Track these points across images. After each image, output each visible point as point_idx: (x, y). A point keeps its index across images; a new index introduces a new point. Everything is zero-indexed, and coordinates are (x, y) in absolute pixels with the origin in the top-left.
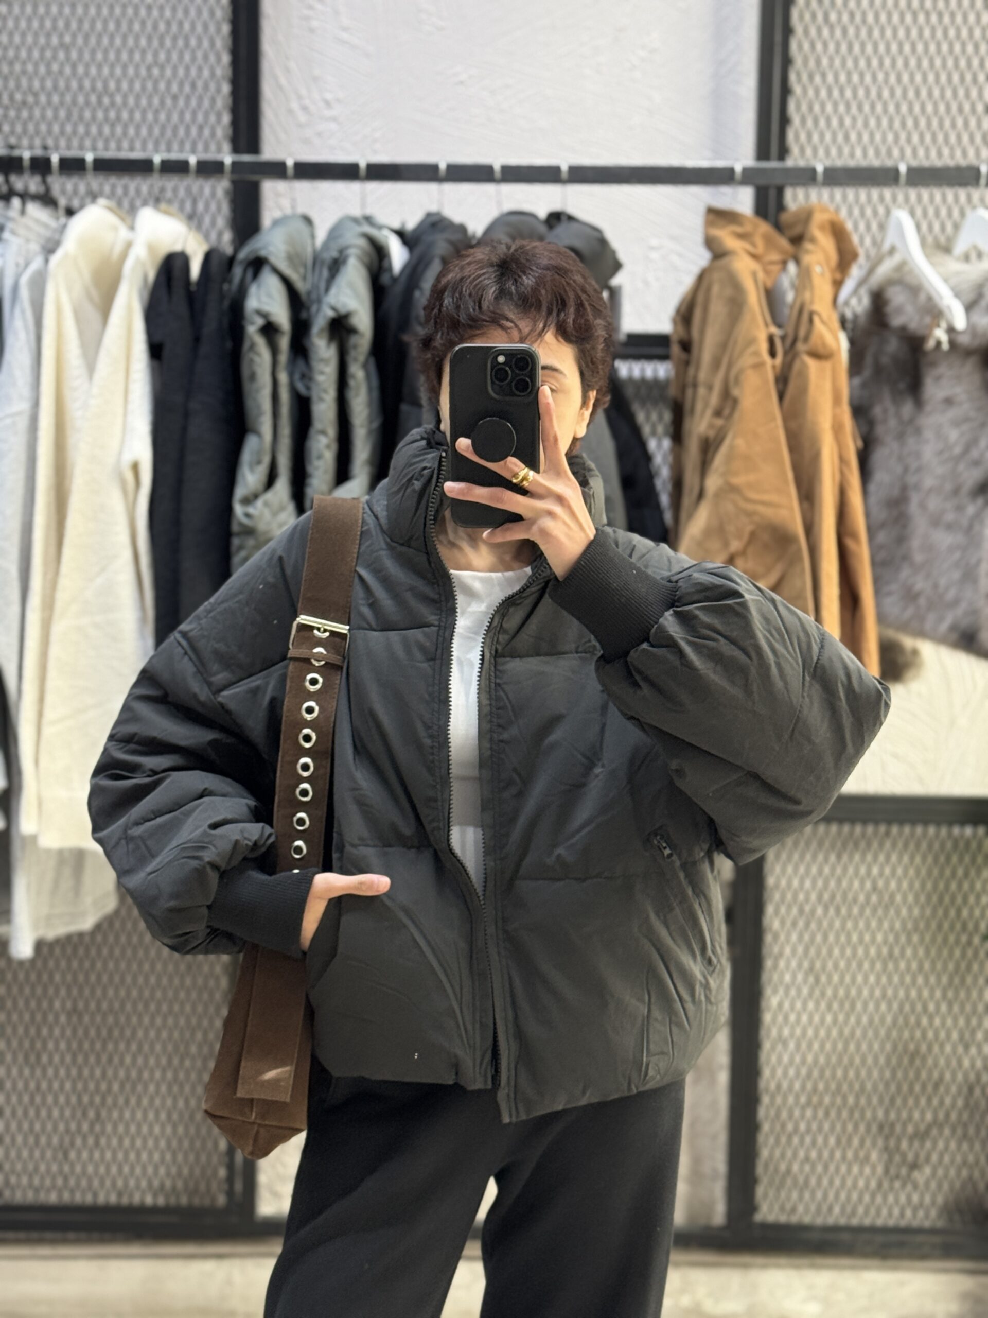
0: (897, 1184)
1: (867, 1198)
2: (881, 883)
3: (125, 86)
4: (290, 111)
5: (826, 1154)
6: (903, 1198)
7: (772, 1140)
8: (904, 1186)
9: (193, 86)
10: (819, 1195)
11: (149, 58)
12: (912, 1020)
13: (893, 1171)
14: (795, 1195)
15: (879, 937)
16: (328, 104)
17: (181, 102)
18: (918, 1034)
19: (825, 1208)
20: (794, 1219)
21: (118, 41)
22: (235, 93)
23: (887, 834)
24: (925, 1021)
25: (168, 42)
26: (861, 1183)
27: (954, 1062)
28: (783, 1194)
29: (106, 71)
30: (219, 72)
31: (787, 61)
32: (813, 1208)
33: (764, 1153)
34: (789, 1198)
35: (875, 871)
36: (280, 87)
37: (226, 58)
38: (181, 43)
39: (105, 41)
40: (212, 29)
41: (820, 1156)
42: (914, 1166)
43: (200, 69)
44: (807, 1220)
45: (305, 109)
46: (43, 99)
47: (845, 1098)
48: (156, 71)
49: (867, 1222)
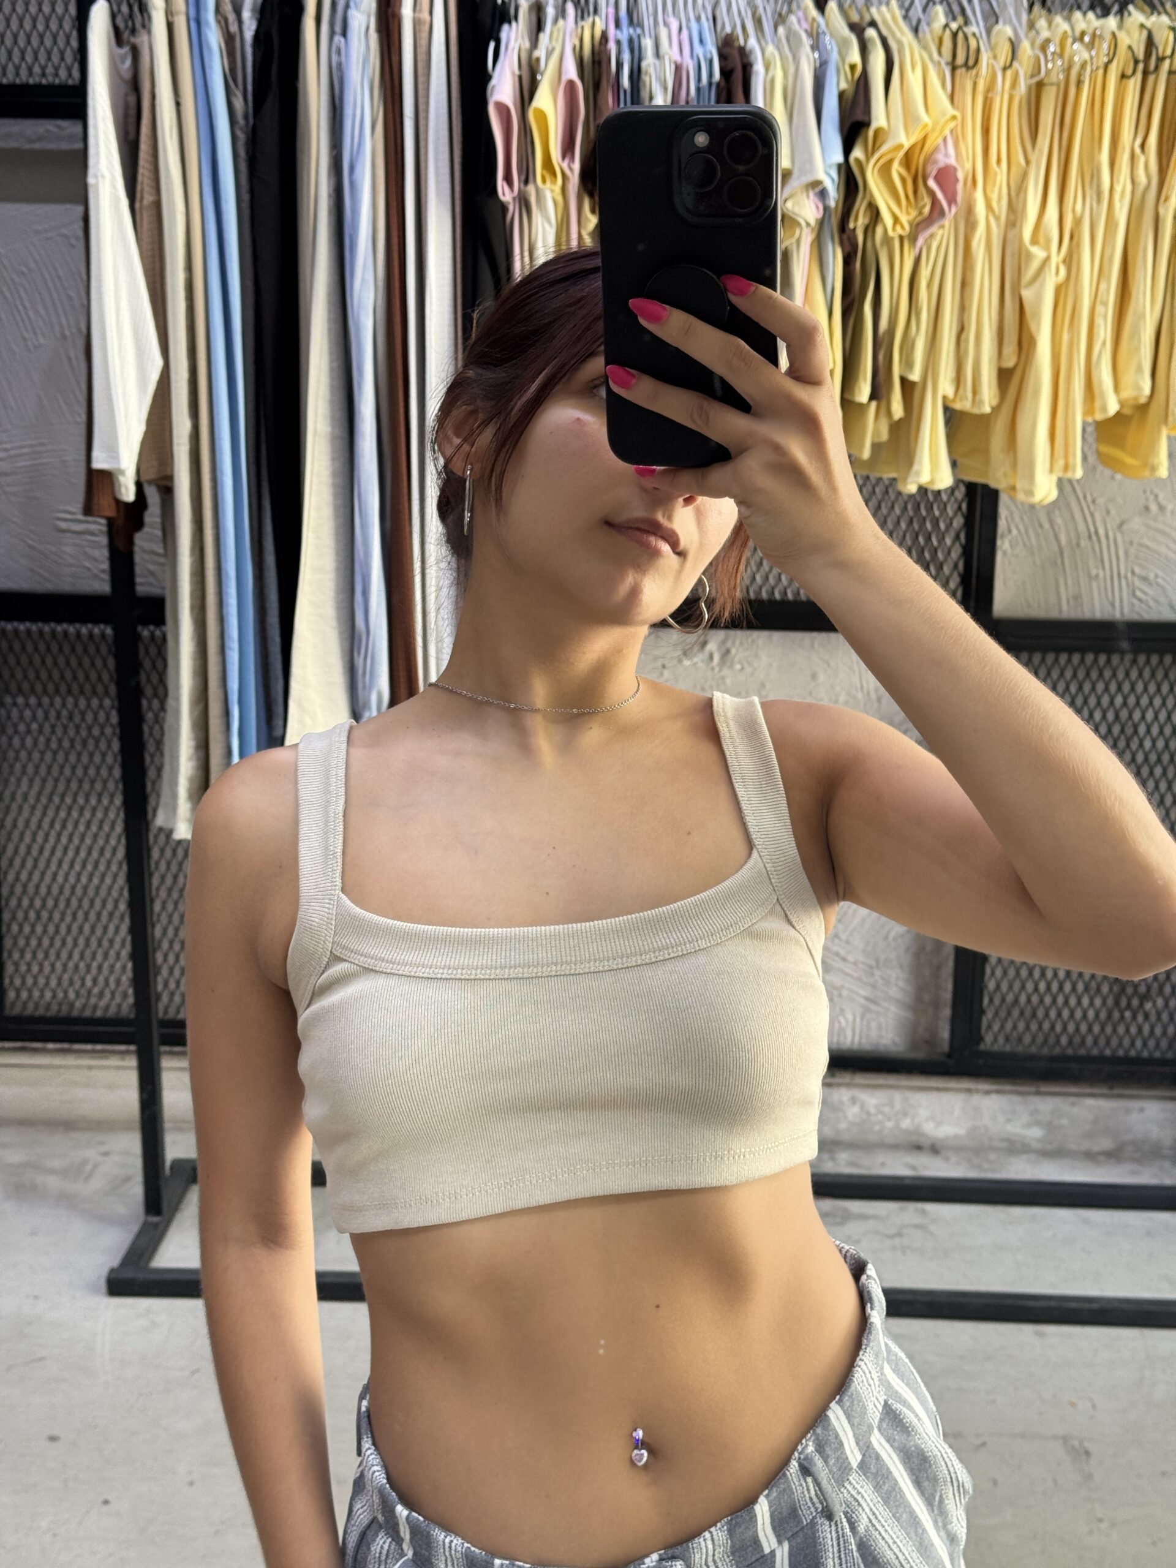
0: (1128, 1014)
1: (1096, 1029)
5: (1055, 987)
6: (1133, 1030)
8: (1134, 1017)
10: (1046, 1026)
13: (1124, 1002)
14: (1021, 1026)
19: (1052, 1040)
20: (1020, 1049)
26: (1091, 1014)
28: (1009, 1025)
32: (1040, 1038)
33: (991, 985)
34: (1015, 1027)
41: (1049, 988)
42: (1144, 998)
44: (1034, 1050)
49: (1095, 1052)
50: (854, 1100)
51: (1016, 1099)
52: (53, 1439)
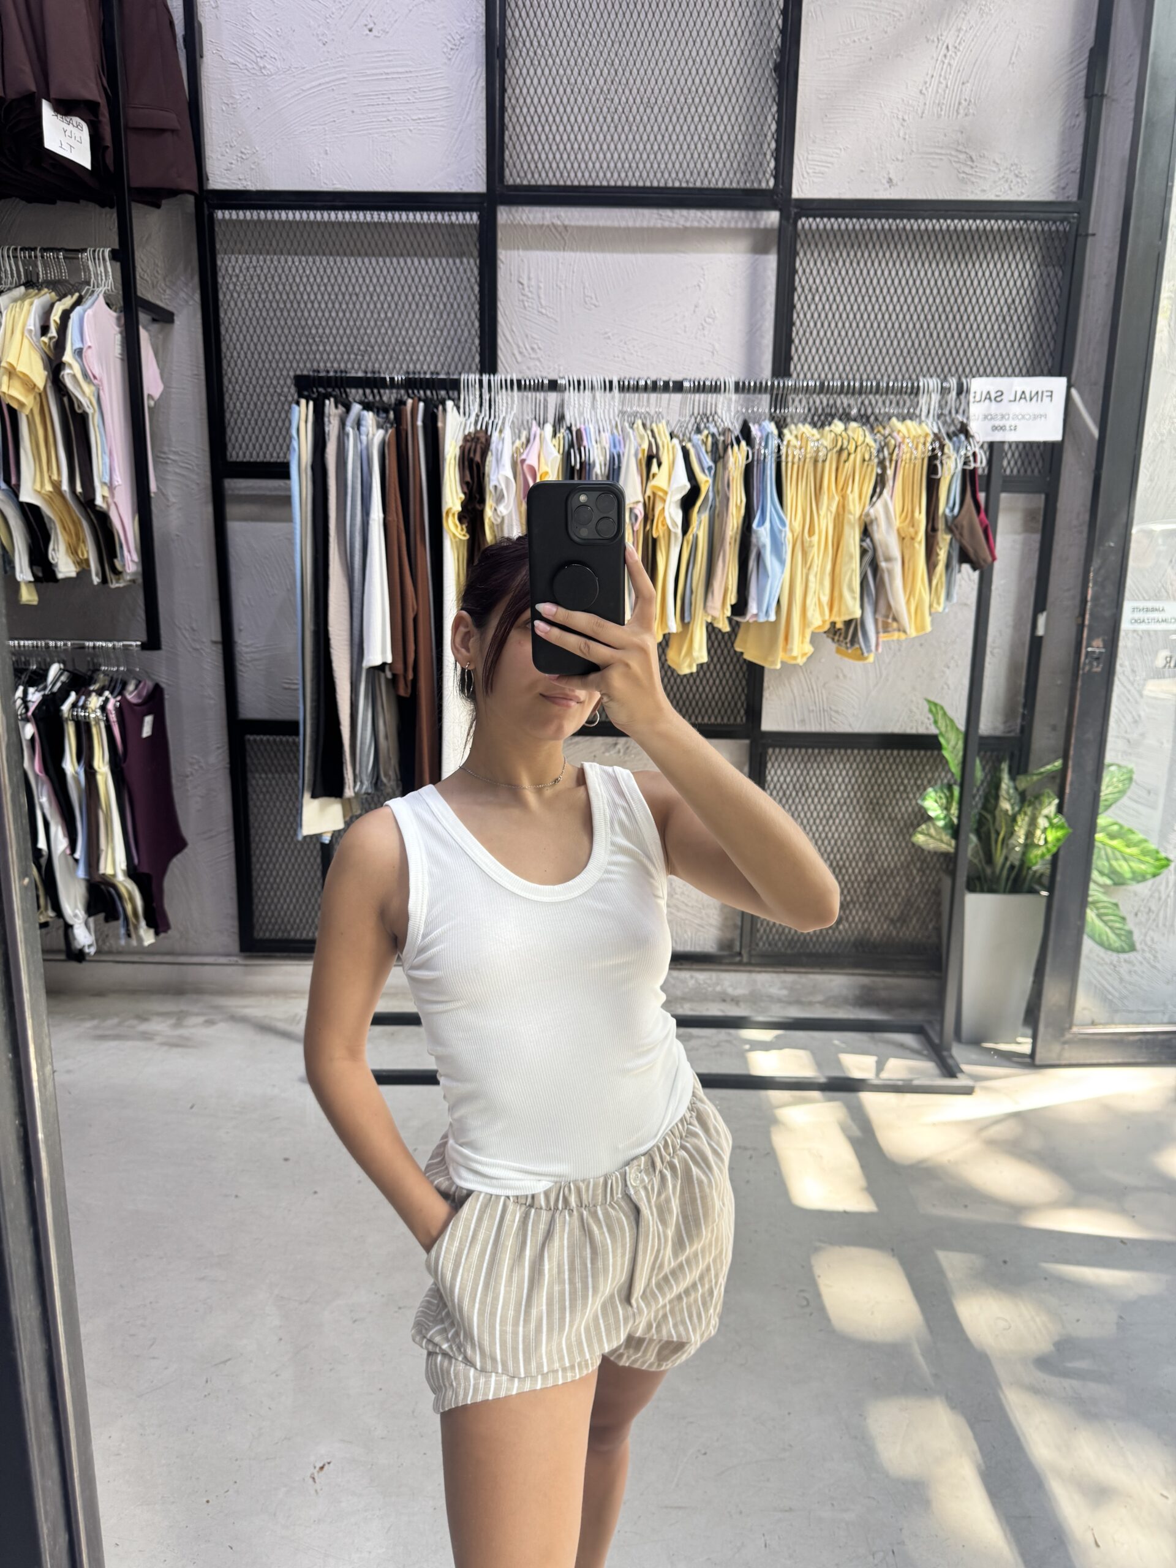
2: (827, 779)
3: (421, 341)
4: (514, 355)
9: (459, 341)
11: (435, 325)
12: (842, 849)
15: (825, 807)
16: (533, 349)
17: (452, 350)
18: (845, 856)
20: (777, 950)
21: (417, 316)
22: (482, 343)
23: (832, 753)
24: (848, 850)
25: (445, 316)
27: (863, 871)
28: (771, 937)
29: (411, 332)
30: (473, 332)
31: (791, 324)
35: (824, 772)
36: (508, 341)
37: (477, 324)
38: (452, 316)
39: (410, 315)
40: (469, 306)
43: (463, 331)
44: (784, 950)
45: (521, 353)
46: (376, 348)
48: (438, 332)
50: (692, 977)
51: (774, 975)
52: (286, 1160)
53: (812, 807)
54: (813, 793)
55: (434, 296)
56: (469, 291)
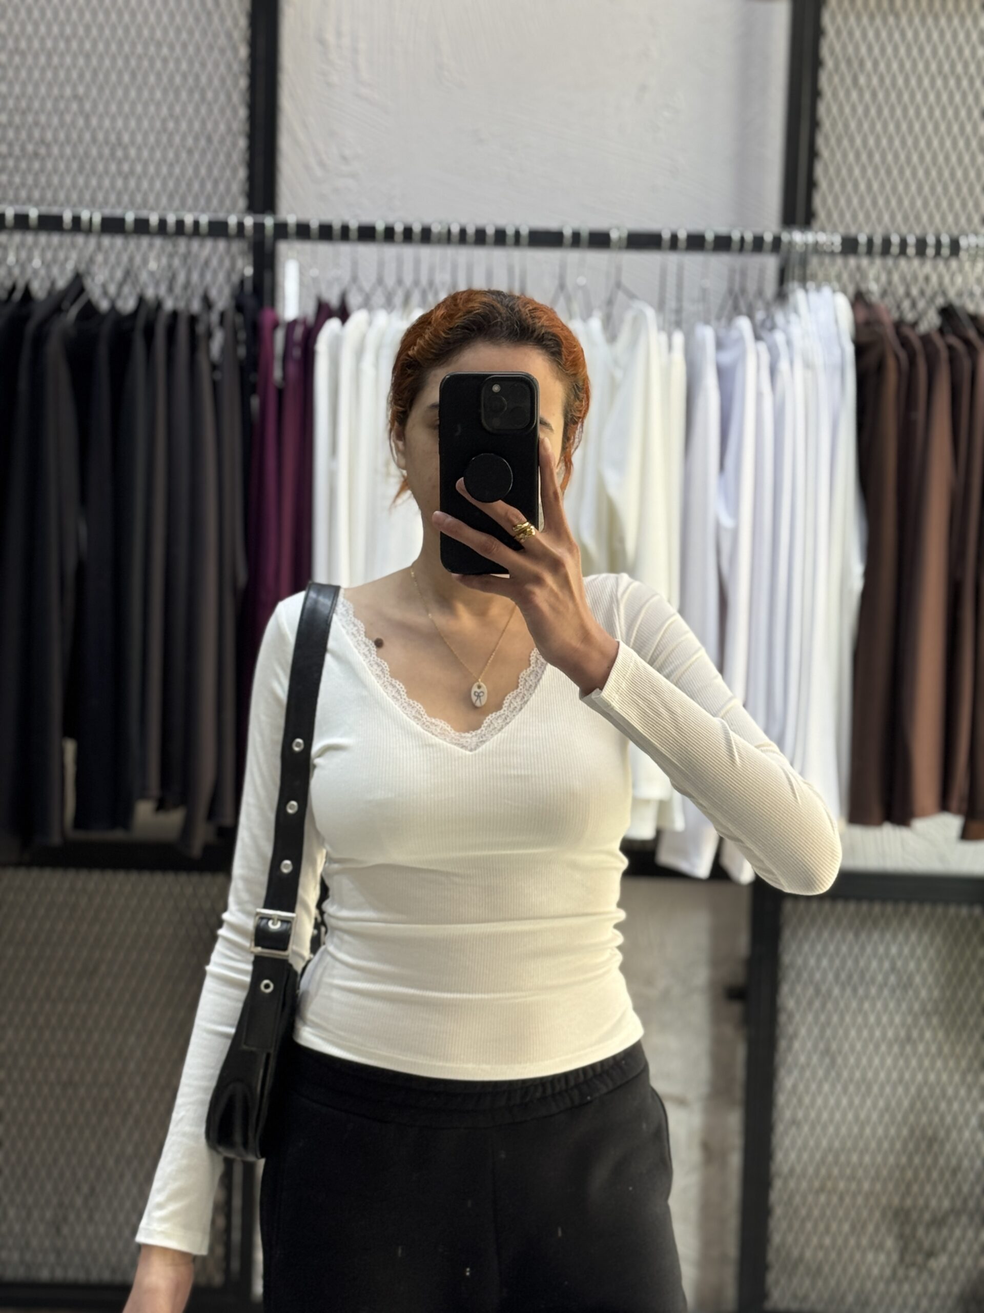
0: (913, 1273)
2: (899, 964)
3: (139, 138)
5: (840, 1241)
6: (919, 1288)
7: (784, 1225)
8: (919, 1274)
9: (209, 140)
10: (833, 1283)
11: (165, 111)
12: (931, 1104)
13: (908, 1259)
14: (807, 1282)
15: (897, 1019)
16: (344, 159)
17: (196, 156)
18: (936, 1119)
19: (838, 1296)
21: (133, 94)
22: (252, 148)
23: (907, 912)
24: (943, 1106)
25: (184, 95)
26: (876, 1271)
27: (972, 1149)
28: (795, 1281)
29: (120, 123)
30: (235, 126)
31: (815, 124)
32: (826, 1296)
33: (776, 1239)
34: (801, 1285)
35: (894, 950)
36: (297, 142)
37: (243, 112)
38: (197, 96)
39: (120, 93)
40: (229, 82)
41: (833, 1243)
42: (931, 1254)
43: (216, 124)
45: (322, 164)
46: (55, 150)
47: (860, 1183)
48: (171, 125)
53: (872, 1019)
54: (873, 991)
55: (165, 61)
56: (229, 54)
